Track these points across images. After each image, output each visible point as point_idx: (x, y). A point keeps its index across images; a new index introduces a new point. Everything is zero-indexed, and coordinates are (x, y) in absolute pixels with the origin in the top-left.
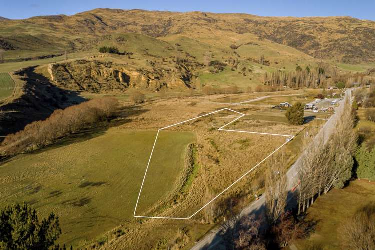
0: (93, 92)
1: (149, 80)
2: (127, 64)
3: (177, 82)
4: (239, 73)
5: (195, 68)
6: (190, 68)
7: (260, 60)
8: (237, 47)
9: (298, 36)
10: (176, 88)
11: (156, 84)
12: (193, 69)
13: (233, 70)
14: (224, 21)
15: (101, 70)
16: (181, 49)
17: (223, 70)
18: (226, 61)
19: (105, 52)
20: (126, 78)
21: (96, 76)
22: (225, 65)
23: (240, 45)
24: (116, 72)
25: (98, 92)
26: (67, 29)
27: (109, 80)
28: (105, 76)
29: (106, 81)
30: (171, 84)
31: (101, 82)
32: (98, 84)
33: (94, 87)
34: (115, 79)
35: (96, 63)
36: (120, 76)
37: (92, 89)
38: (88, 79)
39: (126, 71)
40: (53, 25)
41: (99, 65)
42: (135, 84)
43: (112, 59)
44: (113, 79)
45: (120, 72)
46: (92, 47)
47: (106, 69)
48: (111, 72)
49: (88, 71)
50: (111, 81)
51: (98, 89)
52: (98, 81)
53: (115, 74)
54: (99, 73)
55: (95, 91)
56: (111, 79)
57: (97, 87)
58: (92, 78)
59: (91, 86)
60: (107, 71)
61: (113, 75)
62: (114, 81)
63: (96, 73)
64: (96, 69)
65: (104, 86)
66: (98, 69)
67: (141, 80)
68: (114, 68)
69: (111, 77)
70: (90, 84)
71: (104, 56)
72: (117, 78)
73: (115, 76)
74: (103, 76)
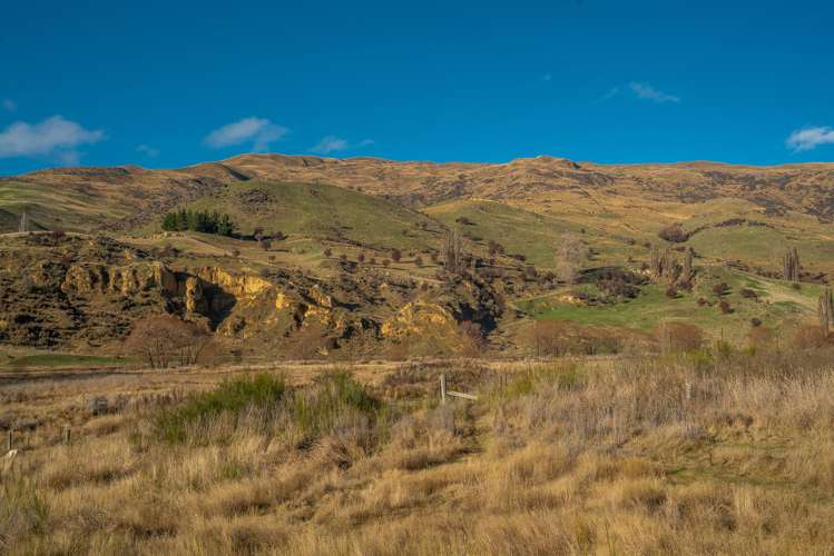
1: (303, 308)
3: (422, 315)
4: (702, 302)
5: (518, 286)
6: (499, 285)
7: (782, 269)
8: (688, 236)
10: (418, 338)
11: (332, 323)
13: (672, 294)
15: (113, 270)
16: (475, 234)
17: (632, 296)
18: (645, 267)
21: (83, 287)
22: (645, 281)
23: (698, 230)
24: (180, 277)
25: (56, 343)
26: (131, 199)
27: (134, 305)
28: (124, 289)
29: (121, 307)
30: (395, 325)
31: (94, 312)
32: (76, 313)
33: (46, 325)
34: (163, 303)
35: (104, 245)
36: (188, 294)
37: (31, 330)
38: (42, 297)
39: (224, 278)
40: (90, 188)
41: (113, 254)
42: (244, 323)
43: (187, 243)
44: (155, 303)
45: (190, 279)
46: (147, 220)
47: (137, 264)
48: (150, 275)
49: (54, 268)
50: (142, 308)
51: (61, 332)
52: (84, 305)
53: (171, 286)
54: (100, 278)
55: (40, 342)
56: (145, 300)
57: (60, 324)
58: (62, 296)
59: (33, 319)
60: (134, 272)
61: (158, 289)
62: (156, 309)
63: (88, 279)
64: (94, 263)
65: (95, 325)
66: (104, 263)
67: (274, 307)
68: (178, 265)
69: (147, 296)
70: (32, 315)
71: (170, 235)
72: (175, 299)
73: (166, 294)
74: (117, 289)
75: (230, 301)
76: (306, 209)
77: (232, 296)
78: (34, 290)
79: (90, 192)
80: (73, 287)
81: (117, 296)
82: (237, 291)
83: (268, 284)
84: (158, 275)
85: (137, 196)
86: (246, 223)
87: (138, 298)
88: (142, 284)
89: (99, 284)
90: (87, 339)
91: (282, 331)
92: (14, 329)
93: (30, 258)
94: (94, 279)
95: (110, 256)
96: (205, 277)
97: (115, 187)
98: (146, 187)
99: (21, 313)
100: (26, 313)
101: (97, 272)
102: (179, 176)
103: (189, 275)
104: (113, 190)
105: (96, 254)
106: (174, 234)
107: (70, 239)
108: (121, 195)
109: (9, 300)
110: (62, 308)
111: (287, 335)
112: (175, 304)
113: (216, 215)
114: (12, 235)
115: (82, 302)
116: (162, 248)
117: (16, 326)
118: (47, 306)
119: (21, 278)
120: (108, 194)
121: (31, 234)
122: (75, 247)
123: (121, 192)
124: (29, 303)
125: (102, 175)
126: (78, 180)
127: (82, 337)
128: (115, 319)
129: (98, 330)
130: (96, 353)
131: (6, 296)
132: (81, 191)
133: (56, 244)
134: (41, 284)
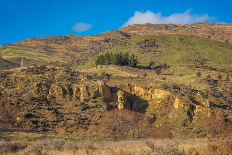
25: (48, 130)
26: (71, 52)
27: (88, 107)
28: (82, 98)
29: (81, 109)
31: (67, 112)
32: (56, 112)
33: (41, 120)
34: (105, 106)
35: (68, 72)
36: (119, 100)
37: (33, 122)
38: (37, 103)
39: (139, 90)
40: (50, 48)
41: (74, 77)
42: (155, 118)
43: (114, 71)
44: (101, 106)
45: (120, 91)
46: (86, 60)
47: (88, 83)
48: (96, 89)
49: (43, 86)
50: (93, 109)
51: (50, 123)
52: (60, 108)
53: (108, 96)
54: (68, 92)
55: (39, 129)
56: (94, 104)
57: (49, 119)
58: (48, 103)
59: (34, 116)
60: (87, 88)
61: (101, 98)
62: (101, 109)
63: (61, 92)
64: (64, 83)
65: (68, 119)
66: (69, 83)
67: (173, 107)
68: (111, 83)
69: (95, 102)
70: (33, 113)
71: (102, 67)
72: (111, 104)
73: (106, 100)
74: (78, 98)
75: (144, 104)
76: (179, 50)
77: (146, 102)
78: (33, 99)
79: (51, 50)
80: (54, 97)
81: (77, 102)
82: (148, 98)
83: (168, 93)
84: (101, 89)
85: (74, 51)
86: (144, 59)
87: (90, 104)
88: (92, 94)
89: (68, 95)
90: (64, 128)
91: (181, 122)
92: (24, 122)
93: (29, 81)
94: (65, 92)
95: (72, 78)
96: (127, 90)
97: (62, 46)
98: (78, 46)
99: (28, 112)
100: (30, 112)
101: (66, 88)
102: (96, 39)
103: (119, 89)
104: (62, 48)
105: (64, 78)
106: (104, 67)
107: (49, 70)
108: (66, 51)
109: (21, 105)
110: (49, 109)
111: (184, 125)
112: (112, 106)
113: (127, 55)
114: (19, 69)
115: (59, 106)
116: (100, 74)
117: (26, 120)
118: (41, 108)
119: (25, 93)
120: (59, 50)
121: (29, 68)
122: (53, 74)
123: (66, 49)
124: (31, 107)
125: (56, 40)
126: (43, 44)
127: (61, 126)
128: (78, 116)
129: (71, 122)
130: (71, 136)
131: (19, 103)
132: (45, 49)
133: (42, 73)
134: (36, 96)
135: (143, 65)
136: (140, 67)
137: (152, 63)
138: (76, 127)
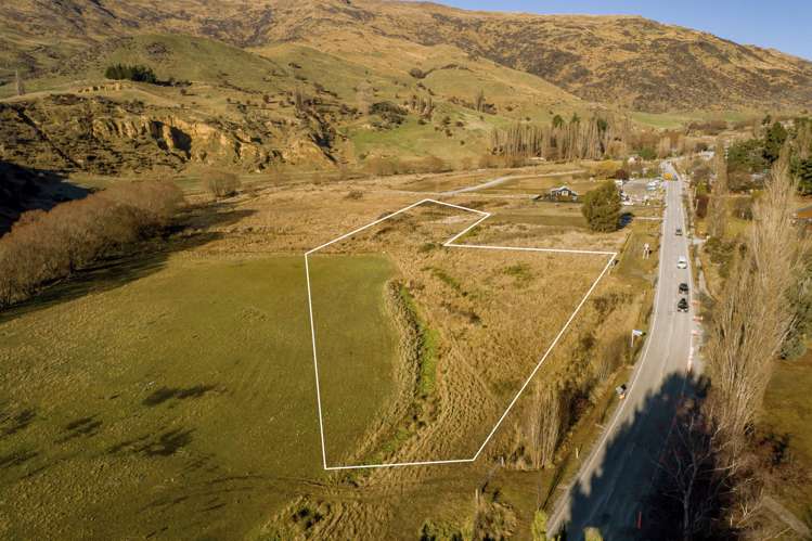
0: (104, 173)
1: (238, 145)
2: (183, 106)
3: (305, 149)
4: (437, 129)
5: (339, 117)
6: (328, 118)
7: (475, 101)
8: (425, 75)
9: (546, 55)
10: (304, 161)
11: (258, 155)
12: (335, 121)
13: (422, 123)
14: (389, 16)
15: (118, 122)
16: (302, 75)
17: (399, 123)
18: (406, 103)
19: (123, 78)
20: (181, 139)
21: (106, 135)
22: (405, 113)
23: (431, 71)
24: (157, 126)
27: (140, 144)
28: (129, 134)
29: (133, 146)
30: (291, 154)
31: (122, 150)
33: (105, 161)
34: (155, 142)
36: (166, 136)
37: (99, 165)
38: (87, 142)
41: (111, 109)
42: (205, 155)
44: (151, 143)
45: (165, 126)
48: (143, 125)
49: (84, 121)
50: (145, 146)
52: (113, 146)
53: (155, 131)
54: (113, 127)
55: (108, 172)
56: (144, 141)
57: (111, 160)
58: (97, 141)
59: (95, 158)
60: (133, 124)
61: (149, 133)
62: (153, 146)
63: (106, 128)
64: (105, 117)
65: (129, 159)
66: (110, 117)
67: (219, 143)
69: (144, 138)
70: (92, 155)
72: (160, 139)
73: (154, 136)
74: (125, 134)
76: (194, 59)
77: (188, 136)
78: (81, 137)
80: (100, 134)
81: (127, 139)
82: (191, 132)
83: (213, 130)
84: (147, 125)
87: (139, 140)
88: (140, 131)
90: (131, 169)
91: (231, 159)
93: (65, 114)
94: (110, 128)
101: (110, 124)
103: (163, 124)
106: (125, 86)
109: (72, 145)
111: (234, 161)
112: (161, 142)
113: (143, 68)
115: (110, 144)
116: (129, 100)
117: (90, 162)
118: (95, 148)
119: (68, 129)
122: (86, 105)
124: (84, 146)
131: (69, 143)
134: (82, 133)
135: (159, 79)
136: (159, 83)
137: (172, 79)
138: (140, 168)
